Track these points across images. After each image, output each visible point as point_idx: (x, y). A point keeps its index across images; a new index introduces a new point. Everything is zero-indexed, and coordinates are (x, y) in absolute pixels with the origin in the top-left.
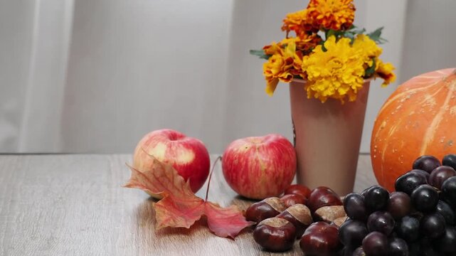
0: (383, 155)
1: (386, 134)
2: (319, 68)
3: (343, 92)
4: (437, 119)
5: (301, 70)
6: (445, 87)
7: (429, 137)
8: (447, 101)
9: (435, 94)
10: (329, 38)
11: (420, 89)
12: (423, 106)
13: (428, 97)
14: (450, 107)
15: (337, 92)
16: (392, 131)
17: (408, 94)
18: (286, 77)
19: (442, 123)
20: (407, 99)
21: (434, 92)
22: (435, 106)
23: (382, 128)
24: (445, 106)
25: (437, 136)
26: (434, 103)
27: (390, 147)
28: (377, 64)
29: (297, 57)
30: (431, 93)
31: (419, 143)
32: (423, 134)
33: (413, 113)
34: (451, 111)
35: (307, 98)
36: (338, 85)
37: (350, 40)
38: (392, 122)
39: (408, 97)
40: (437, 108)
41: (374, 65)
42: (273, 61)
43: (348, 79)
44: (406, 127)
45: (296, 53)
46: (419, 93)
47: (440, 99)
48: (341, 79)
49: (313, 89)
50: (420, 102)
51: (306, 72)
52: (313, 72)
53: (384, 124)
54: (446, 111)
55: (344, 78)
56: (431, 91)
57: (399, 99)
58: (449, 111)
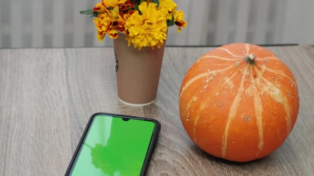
0: (196, 121)
1: (197, 107)
2: (138, 29)
3: (154, 44)
4: (237, 99)
5: (124, 28)
6: (239, 72)
7: (232, 114)
8: (242, 84)
9: (232, 77)
10: (143, 3)
11: (219, 71)
12: (225, 88)
13: (227, 80)
14: (245, 90)
15: (150, 43)
16: (203, 106)
17: (211, 75)
18: (114, 34)
19: (241, 102)
20: (211, 81)
21: (231, 75)
22: (234, 88)
23: (193, 102)
24: (241, 89)
25: (239, 113)
26: (233, 86)
27: (202, 118)
28: (175, 18)
29: (120, 17)
30: (229, 76)
31: (225, 118)
32: (228, 111)
33: (218, 94)
34: (247, 92)
35: (127, 46)
36: (150, 39)
37: (157, 5)
38: (201, 98)
39: (211, 78)
40: (236, 90)
41: (173, 18)
42: (102, 18)
43: (158, 36)
44: (215, 105)
45: (120, 14)
46: (219, 75)
47: (237, 82)
48: (153, 35)
49: (132, 42)
50: (222, 83)
51: (128, 30)
52: (133, 31)
53: (195, 99)
54: (243, 93)
55: (155, 35)
56: (228, 74)
57: (205, 78)
58: (245, 92)
